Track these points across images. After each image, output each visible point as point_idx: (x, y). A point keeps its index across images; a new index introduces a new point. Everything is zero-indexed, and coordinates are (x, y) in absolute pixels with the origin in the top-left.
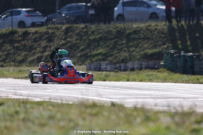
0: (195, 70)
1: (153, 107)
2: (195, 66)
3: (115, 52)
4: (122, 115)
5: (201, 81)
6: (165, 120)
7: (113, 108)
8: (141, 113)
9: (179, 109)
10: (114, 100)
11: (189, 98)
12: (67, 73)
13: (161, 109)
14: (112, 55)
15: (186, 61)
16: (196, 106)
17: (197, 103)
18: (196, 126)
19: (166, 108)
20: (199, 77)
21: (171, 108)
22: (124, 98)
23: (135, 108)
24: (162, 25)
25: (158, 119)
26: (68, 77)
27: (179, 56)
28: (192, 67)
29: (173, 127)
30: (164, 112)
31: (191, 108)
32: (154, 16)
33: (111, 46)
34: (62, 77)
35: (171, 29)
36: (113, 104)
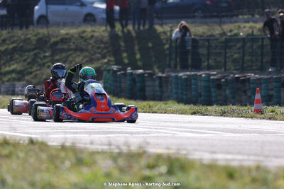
0: (147, 94)
1: (88, 146)
2: (147, 89)
3: (35, 68)
4: (44, 156)
5: (155, 109)
6: (105, 164)
7: (32, 147)
8: (71, 154)
9: (125, 149)
10: (33, 136)
11: (138, 133)
12: (95, 105)
13: (100, 148)
14: (31, 73)
15: (134, 80)
16: (148, 144)
17: (148, 140)
18: (147, 173)
19: (106, 148)
20: (152, 103)
21: (113, 147)
22: (47, 133)
23: (63, 147)
24: (101, 31)
25: (94, 163)
26: (96, 111)
27: (125, 75)
28: (143, 89)
29: (116, 173)
30: (103, 153)
31: (140, 147)
32: (90, 18)
33: (29, 60)
34: (88, 111)
35: (114, 36)
36: (32, 142)
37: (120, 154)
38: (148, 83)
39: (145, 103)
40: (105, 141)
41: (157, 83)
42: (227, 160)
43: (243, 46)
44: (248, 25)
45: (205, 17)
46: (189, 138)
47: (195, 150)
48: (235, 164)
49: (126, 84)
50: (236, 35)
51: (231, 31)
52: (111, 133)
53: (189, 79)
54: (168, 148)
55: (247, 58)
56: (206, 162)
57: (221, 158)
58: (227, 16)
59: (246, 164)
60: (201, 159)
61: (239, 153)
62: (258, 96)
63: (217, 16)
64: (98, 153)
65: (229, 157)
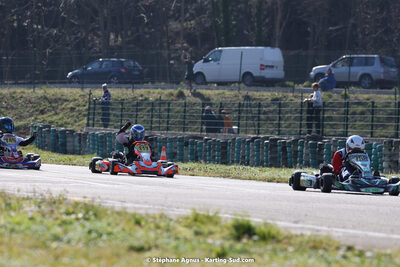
37: (43, 200)
38: (69, 139)
39: (66, 157)
40: (31, 189)
41: (77, 139)
42: (135, 208)
43: (152, 110)
44: (157, 91)
45: (120, 83)
46: (103, 188)
47: (108, 199)
48: (142, 212)
49: (49, 139)
50: (146, 99)
51: (142, 96)
52: (36, 181)
53: (104, 137)
54: (85, 197)
55: (154, 119)
56: (117, 209)
57: (131, 207)
58: (139, 83)
59: (151, 212)
60: (113, 208)
61: (146, 203)
62: (163, 154)
63: (130, 83)
64: (24, 199)
65: (137, 206)
